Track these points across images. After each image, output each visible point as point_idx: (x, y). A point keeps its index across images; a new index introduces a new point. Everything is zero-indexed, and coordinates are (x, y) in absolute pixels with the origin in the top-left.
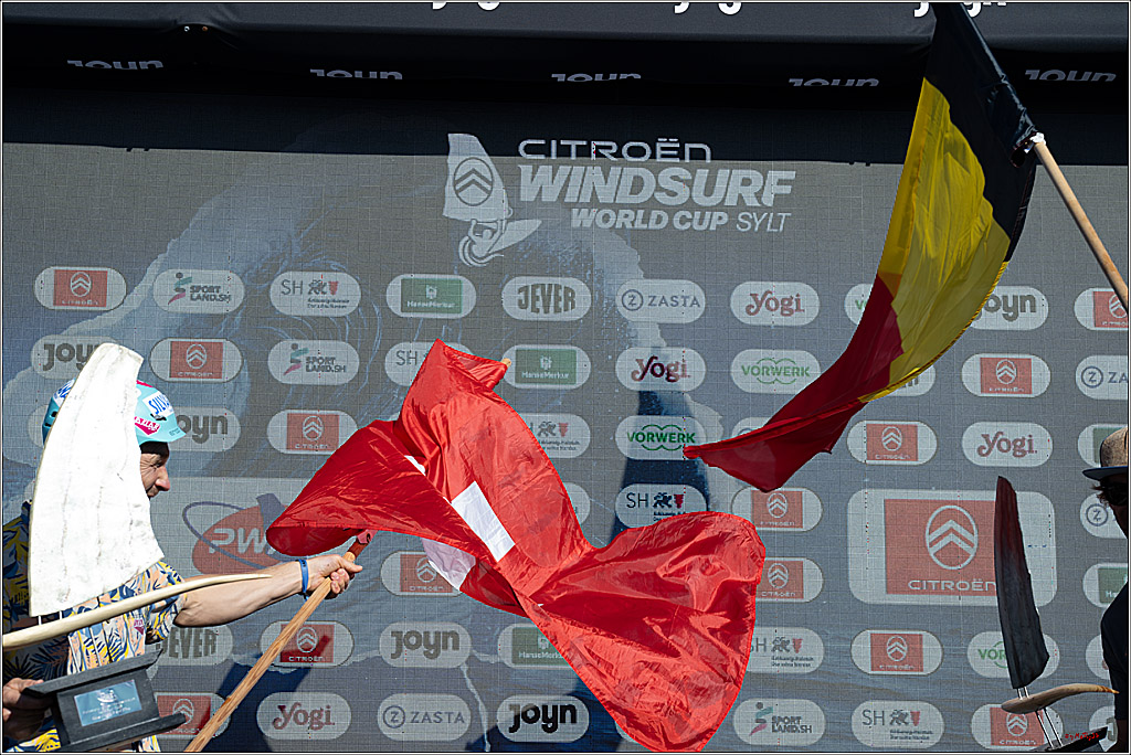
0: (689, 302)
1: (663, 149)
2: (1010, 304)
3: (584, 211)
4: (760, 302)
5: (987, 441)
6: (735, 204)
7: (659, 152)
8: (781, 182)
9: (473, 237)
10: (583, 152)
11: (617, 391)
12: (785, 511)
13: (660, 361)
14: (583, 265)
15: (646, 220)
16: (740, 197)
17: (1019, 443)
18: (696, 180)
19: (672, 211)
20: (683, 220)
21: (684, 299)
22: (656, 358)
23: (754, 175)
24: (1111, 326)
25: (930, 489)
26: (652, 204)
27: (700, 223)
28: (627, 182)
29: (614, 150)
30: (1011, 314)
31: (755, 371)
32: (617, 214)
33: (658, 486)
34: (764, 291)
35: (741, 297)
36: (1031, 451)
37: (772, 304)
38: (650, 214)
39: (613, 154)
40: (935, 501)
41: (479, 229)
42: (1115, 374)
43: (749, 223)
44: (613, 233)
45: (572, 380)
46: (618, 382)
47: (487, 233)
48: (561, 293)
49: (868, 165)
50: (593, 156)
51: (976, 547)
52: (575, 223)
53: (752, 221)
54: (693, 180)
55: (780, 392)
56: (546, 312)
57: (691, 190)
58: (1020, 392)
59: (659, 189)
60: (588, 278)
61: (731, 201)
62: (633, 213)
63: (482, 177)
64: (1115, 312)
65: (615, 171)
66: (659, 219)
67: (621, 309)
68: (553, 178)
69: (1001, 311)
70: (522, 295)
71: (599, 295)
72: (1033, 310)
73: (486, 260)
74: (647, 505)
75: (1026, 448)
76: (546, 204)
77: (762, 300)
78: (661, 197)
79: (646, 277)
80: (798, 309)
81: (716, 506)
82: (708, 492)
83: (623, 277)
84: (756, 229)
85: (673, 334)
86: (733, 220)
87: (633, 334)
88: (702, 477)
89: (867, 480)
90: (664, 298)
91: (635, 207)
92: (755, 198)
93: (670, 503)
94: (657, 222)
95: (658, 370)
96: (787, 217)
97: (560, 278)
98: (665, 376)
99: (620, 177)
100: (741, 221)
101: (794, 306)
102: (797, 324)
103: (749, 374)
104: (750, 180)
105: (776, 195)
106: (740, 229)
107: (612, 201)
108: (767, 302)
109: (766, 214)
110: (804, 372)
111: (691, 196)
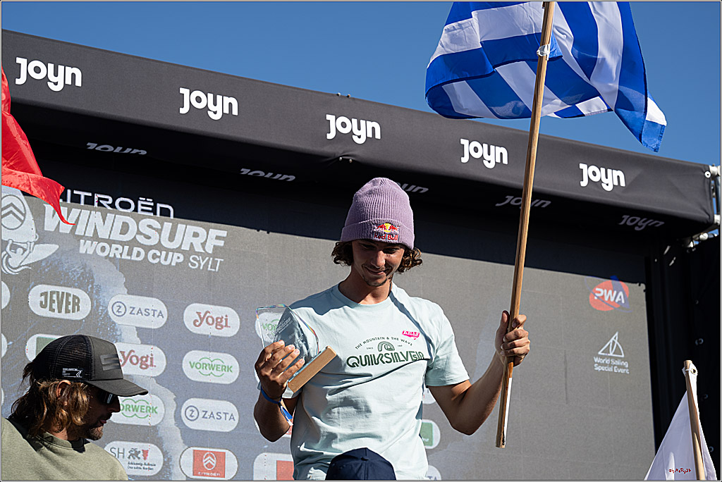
0: (156, 314)
1: (143, 205)
3: (89, 242)
4: (203, 318)
7: (140, 207)
8: (218, 238)
9: (9, 252)
10: (89, 201)
12: (214, 465)
13: (136, 354)
14: (86, 281)
15: (130, 253)
16: (192, 243)
18: (164, 229)
19: (147, 249)
20: (154, 256)
22: (134, 351)
23: (201, 231)
26: (133, 243)
27: (166, 260)
28: (118, 225)
29: (110, 201)
31: (198, 366)
32: (111, 246)
33: (132, 443)
34: (205, 311)
35: (191, 313)
37: (210, 320)
38: (133, 249)
39: (109, 205)
41: (14, 247)
43: (197, 264)
44: (107, 260)
47: (20, 250)
48: (71, 299)
49: (268, 233)
50: (96, 204)
52: (82, 250)
53: (199, 262)
54: (161, 230)
55: (213, 382)
56: (60, 312)
57: (160, 236)
59: (139, 232)
60: (89, 290)
62: (121, 247)
63: (18, 210)
65: (110, 216)
66: (138, 254)
67: (111, 314)
70: (43, 297)
71: (97, 302)
73: (18, 270)
74: (123, 457)
76: (62, 234)
77: (204, 316)
78: (140, 239)
79: (128, 293)
81: (170, 459)
82: (165, 450)
83: (113, 292)
84: (201, 268)
85: (145, 335)
86: (187, 260)
87: (118, 333)
88: (161, 438)
89: (266, 447)
90: (140, 309)
91: (123, 244)
92: (201, 246)
93: (139, 456)
94: (137, 255)
95: (134, 360)
96: (221, 262)
97: (70, 289)
98: (139, 365)
99: (114, 221)
100: (192, 261)
101: (224, 323)
102: (225, 336)
103: (194, 367)
104: (198, 234)
105: (214, 246)
106: (191, 266)
107: (107, 238)
108: (207, 319)
109: (207, 258)
110: (229, 369)
111: (160, 240)
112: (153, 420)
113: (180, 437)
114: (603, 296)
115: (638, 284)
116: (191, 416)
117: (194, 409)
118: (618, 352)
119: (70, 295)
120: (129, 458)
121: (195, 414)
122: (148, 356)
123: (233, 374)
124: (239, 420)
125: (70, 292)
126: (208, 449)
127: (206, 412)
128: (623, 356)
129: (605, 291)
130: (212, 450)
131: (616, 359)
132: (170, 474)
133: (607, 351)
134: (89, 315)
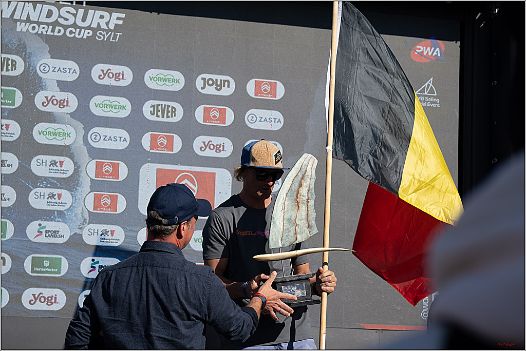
0: (72, 71)
2: (219, 83)
3: (23, 24)
4: (105, 74)
5: (205, 144)
6: (96, 27)
8: (118, 19)
11: (35, 111)
12: (111, 171)
13: (56, 98)
14: (21, 50)
15: (53, 31)
16: (99, 23)
17: (218, 146)
19: (66, 27)
20: (71, 32)
21: (69, 70)
22: (55, 96)
23: (106, 14)
24: (262, 96)
25: (178, 165)
26: (56, 23)
27: (79, 34)
28: (45, 12)
30: (219, 88)
31: (101, 106)
32: (39, 26)
33: (52, 157)
34: (107, 69)
35: (97, 71)
36: (223, 150)
37: (111, 75)
38: (55, 28)
40: (179, 170)
42: (262, 118)
43: (101, 37)
44: (37, 36)
45: (13, 104)
46: (36, 106)
48: (10, 62)
49: (158, 14)
51: (196, 192)
52: (18, 29)
53: (104, 35)
54: (77, 14)
55: (112, 116)
57: (75, 18)
58: (220, 123)
59: (60, 16)
60: (23, 56)
61: (94, 25)
62: (47, 27)
64: (264, 90)
65: (39, 6)
67: (38, 71)
68: (8, 7)
69: (214, 86)
71: (29, 65)
72: (228, 86)
74: (46, 165)
75: (221, 149)
76: (4, 19)
77: (107, 72)
78: (61, 21)
79: (52, 58)
80: (123, 78)
81: (79, 167)
82: (75, 161)
83: (40, 57)
84: (105, 40)
85: (63, 86)
86: (95, 34)
87: (44, 84)
88: (73, 153)
89: (149, 159)
90: (59, 68)
91: (48, 24)
92: (105, 25)
93: (57, 165)
94: (58, 32)
95: (55, 102)
96: (120, 35)
97: (9, 55)
98: (58, 105)
99: (42, 9)
100: (99, 35)
101: (121, 77)
102: (121, 85)
103: (98, 107)
104: (104, 16)
105: (115, 24)
106: (97, 39)
107: (37, 20)
108: (109, 74)
109: (110, 33)
110: (124, 108)
111: (75, 21)
112: (68, 142)
113: (87, 153)
114: (423, 52)
115: (455, 42)
116: (95, 139)
117: (97, 134)
118: (431, 91)
119: (9, 59)
120: (50, 166)
121: (98, 138)
122: (64, 99)
123: (126, 111)
124: (130, 142)
125: (9, 58)
126: (107, 161)
127: (106, 136)
128: (436, 95)
129: (425, 48)
130: (109, 161)
131: (430, 97)
132: (79, 176)
133: (423, 91)
134: (23, 73)
